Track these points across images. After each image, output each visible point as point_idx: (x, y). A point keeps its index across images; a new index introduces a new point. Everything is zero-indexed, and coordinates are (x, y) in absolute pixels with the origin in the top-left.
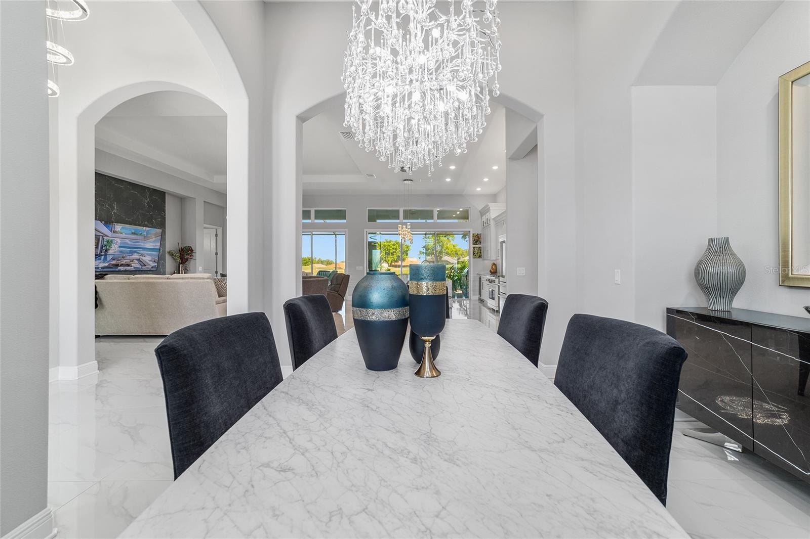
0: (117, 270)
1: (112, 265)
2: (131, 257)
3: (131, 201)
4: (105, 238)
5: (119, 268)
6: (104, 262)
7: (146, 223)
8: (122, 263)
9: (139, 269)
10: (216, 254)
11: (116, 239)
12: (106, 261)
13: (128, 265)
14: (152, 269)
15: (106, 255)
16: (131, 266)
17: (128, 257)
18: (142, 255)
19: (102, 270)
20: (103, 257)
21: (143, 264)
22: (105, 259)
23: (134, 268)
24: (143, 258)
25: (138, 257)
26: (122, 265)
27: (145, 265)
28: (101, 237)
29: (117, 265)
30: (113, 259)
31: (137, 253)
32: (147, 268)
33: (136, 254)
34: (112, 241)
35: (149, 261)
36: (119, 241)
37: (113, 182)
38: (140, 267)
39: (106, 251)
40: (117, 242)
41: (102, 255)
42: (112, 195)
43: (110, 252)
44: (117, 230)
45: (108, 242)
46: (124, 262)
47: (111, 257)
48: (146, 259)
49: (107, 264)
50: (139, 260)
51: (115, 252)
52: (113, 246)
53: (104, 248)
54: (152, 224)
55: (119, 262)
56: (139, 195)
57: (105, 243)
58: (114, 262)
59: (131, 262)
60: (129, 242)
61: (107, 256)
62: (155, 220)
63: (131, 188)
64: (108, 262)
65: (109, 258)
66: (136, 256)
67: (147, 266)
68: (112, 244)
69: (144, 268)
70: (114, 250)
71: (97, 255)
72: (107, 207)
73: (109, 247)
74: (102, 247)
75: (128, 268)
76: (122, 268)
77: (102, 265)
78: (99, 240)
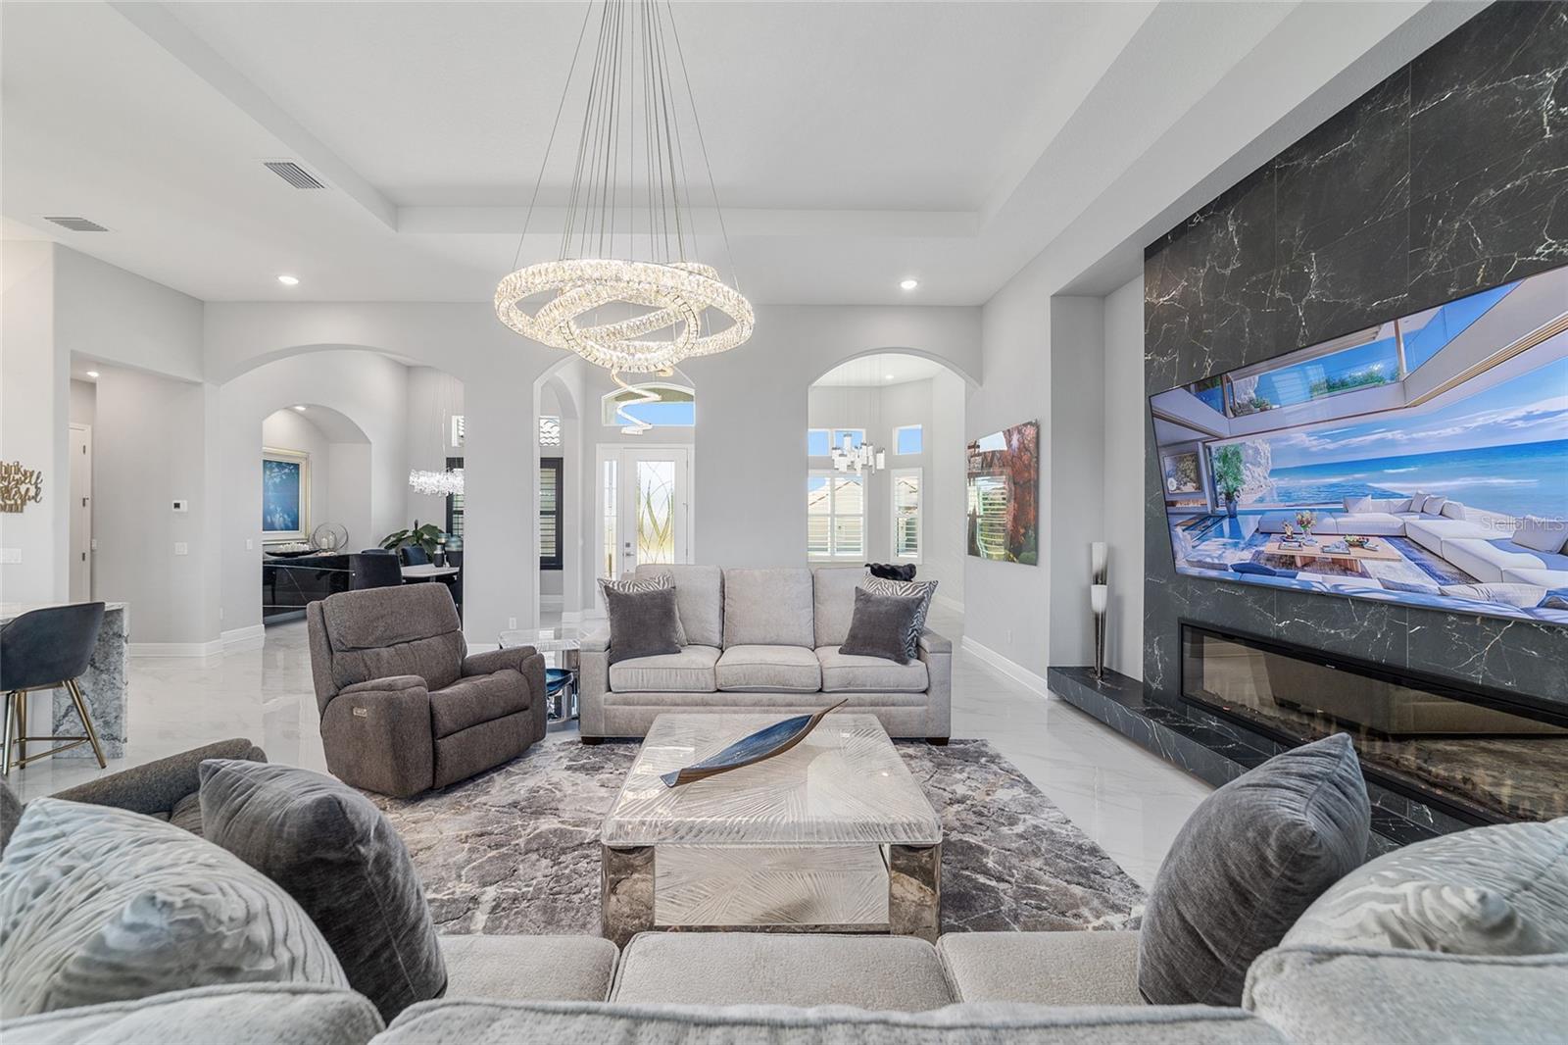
0: (1294, 584)
1: (1268, 560)
2: (1342, 520)
4: (1214, 446)
5: (1302, 576)
6: (1235, 545)
8: (1307, 551)
11: (1248, 440)
12: (1242, 543)
13: (1345, 567)
15: (1233, 516)
16: (1364, 575)
17: (1329, 521)
18: (1420, 506)
19: (1238, 576)
20: (1226, 523)
21: (1441, 568)
22: (1236, 532)
23: (1388, 586)
24: (1437, 526)
25: (1395, 521)
26: (1309, 563)
27: (1468, 578)
28: (1200, 444)
29: (1289, 562)
33: (1369, 501)
34: (1236, 453)
35: (1496, 543)
36: (1263, 445)
38: (1433, 585)
39: (1229, 497)
40: (1257, 451)
41: (1223, 517)
42: (1299, 232)
43: (1245, 501)
44: (1245, 399)
45: (1224, 458)
46: (1313, 548)
47: (1252, 524)
49: (1246, 556)
50: (1399, 538)
51: (1261, 500)
52: (1246, 474)
53: (1219, 488)
55: (1288, 549)
57: (1217, 465)
58: (1271, 547)
59: (1355, 552)
61: (1239, 517)
64: (1250, 545)
65: (1249, 527)
66: (1368, 514)
67: (1495, 587)
68: (1242, 467)
69: (1461, 596)
70: (1256, 489)
71: (1209, 517)
72: (1278, 294)
73: (1235, 479)
74: (1213, 483)
75: (1349, 584)
76: (1316, 580)
77: (1232, 557)
78: (1196, 458)
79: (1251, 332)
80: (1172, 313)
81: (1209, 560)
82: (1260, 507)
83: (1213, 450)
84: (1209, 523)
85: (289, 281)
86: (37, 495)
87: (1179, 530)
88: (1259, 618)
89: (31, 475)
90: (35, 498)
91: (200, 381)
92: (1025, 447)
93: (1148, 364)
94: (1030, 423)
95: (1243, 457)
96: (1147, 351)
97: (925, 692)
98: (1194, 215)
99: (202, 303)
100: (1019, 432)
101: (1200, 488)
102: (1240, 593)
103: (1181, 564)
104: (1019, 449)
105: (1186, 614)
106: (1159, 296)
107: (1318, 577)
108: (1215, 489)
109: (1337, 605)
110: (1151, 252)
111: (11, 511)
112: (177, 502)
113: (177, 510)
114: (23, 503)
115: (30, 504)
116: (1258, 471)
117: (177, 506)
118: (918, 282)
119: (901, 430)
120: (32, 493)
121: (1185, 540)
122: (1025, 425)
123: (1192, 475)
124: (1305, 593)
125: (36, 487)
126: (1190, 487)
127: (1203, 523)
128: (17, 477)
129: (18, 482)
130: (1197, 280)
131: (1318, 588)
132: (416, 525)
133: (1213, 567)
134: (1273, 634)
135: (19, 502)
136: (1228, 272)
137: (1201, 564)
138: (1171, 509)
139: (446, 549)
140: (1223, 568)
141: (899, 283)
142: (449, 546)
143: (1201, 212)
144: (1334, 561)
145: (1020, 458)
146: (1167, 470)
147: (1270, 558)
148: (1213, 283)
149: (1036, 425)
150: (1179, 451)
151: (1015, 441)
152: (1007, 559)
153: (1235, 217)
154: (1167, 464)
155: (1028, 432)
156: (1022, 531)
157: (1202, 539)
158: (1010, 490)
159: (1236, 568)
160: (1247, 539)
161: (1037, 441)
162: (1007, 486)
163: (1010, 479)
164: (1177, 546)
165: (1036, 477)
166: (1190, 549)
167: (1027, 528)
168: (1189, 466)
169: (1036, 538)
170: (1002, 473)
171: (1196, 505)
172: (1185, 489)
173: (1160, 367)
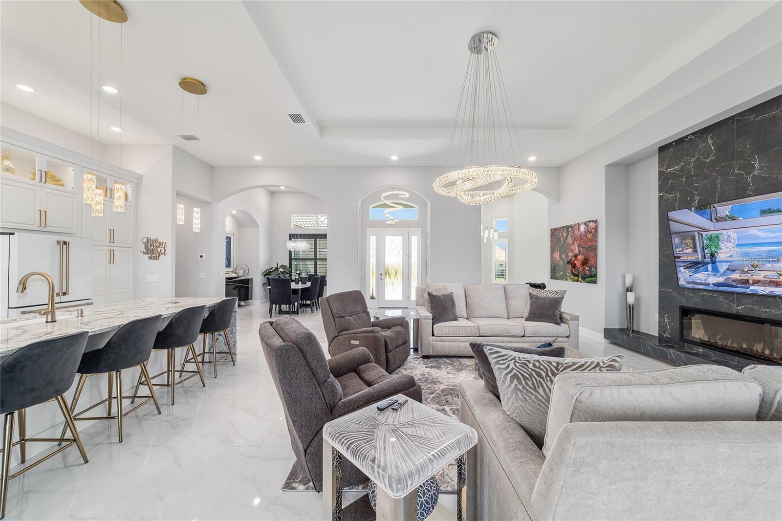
0: (748, 291)
1: (733, 281)
2: (776, 265)
4: (704, 234)
5: (752, 288)
6: (715, 275)
8: (755, 278)
11: (724, 232)
12: (719, 274)
15: (714, 262)
17: (769, 265)
19: (715, 288)
20: (710, 267)
22: (715, 269)
26: (756, 282)
28: (696, 233)
29: (746, 282)
34: (717, 237)
36: (733, 234)
39: (712, 255)
40: (729, 236)
42: (748, 146)
43: (721, 256)
44: (723, 215)
45: (710, 239)
46: (760, 276)
47: (725, 266)
49: (721, 280)
51: (731, 256)
52: (722, 246)
53: (706, 251)
55: (745, 277)
57: (705, 242)
58: (736, 276)
60: (758, 233)
61: (717, 263)
64: (723, 275)
65: (723, 268)
68: (720, 243)
70: (726, 252)
71: (699, 263)
72: (736, 171)
73: (716, 247)
74: (703, 249)
76: (760, 290)
77: (713, 280)
78: (693, 238)
79: (721, 186)
80: (674, 176)
81: (699, 281)
82: (730, 259)
83: (704, 235)
84: (700, 266)
85: (258, 158)
86: (165, 252)
87: (682, 269)
88: (726, 305)
89: (162, 244)
90: (164, 254)
91: (211, 201)
92: (588, 231)
93: (661, 198)
94: (593, 221)
95: (721, 239)
96: (660, 191)
97: (568, 337)
98: (689, 135)
99: (213, 167)
100: (585, 224)
101: (695, 250)
102: (716, 295)
103: (682, 282)
104: (585, 232)
105: (684, 304)
106: (667, 168)
107: (762, 288)
108: (704, 252)
109: (770, 300)
110: (662, 149)
111: (154, 259)
112: (201, 255)
113: (201, 258)
114: (159, 256)
115: (162, 256)
116: (729, 245)
117: (201, 257)
118: (537, 157)
119: (496, 221)
120: (163, 251)
121: (685, 272)
122: (590, 222)
123: (691, 246)
124: (754, 295)
125: (164, 249)
126: (689, 251)
127: (695, 265)
128: (156, 245)
129: (157, 247)
130: (690, 163)
131: (761, 292)
132: (277, 265)
133: (701, 284)
134: (734, 312)
135: (157, 255)
136: (708, 160)
137: (693, 283)
138: (676, 260)
139: (300, 276)
140: (708, 284)
141: (528, 158)
142: (302, 275)
143: (693, 134)
144: (771, 282)
145: (586, 236)
146: (676, 243)
147: (735, 280)
148: (699, 165)
149: (595, 222)
150: (683, 235)
151: (582, 228)
152: (577, 281)
153: (712, 138)
154: (676, 240)
155: (591, 224)
156: (587, 268)
157: (695, 272)
158: (579, 250)
159: (715, 285)
160: (722, 272)
161: (596, 229)
162: (577, 248)
163: (579, 245)
164: (680, 275)
165: (596, 245)
166: (688, 276)
167: (590, 268)
168: (689, 241)
169: (596, 272)
170: (574, 242)
171: (692, 258)
172: (686, 251)
173: (668, 199)
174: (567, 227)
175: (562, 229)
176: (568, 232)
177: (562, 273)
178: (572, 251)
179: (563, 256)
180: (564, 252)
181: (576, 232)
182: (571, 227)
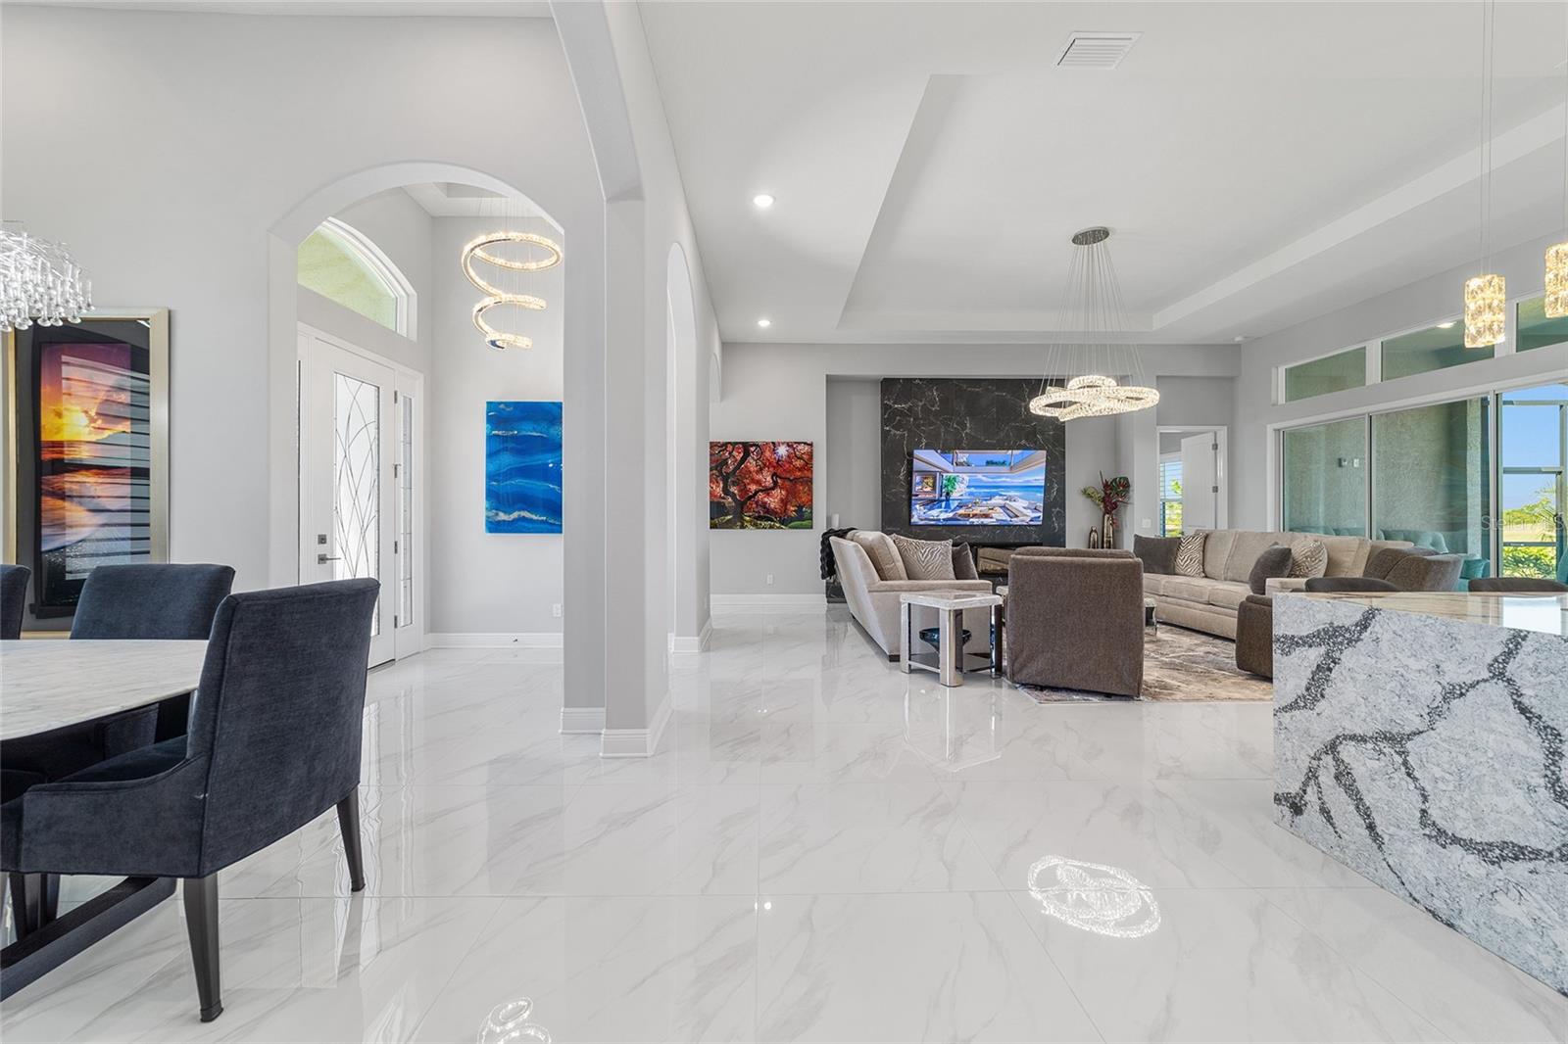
0: (968, 523)
2: (988, 502)
3: (994, 410)
4: (945, 475)
5: (971, 520)
6: (946, 512)
7: (1023, 442)
8: (975, 512)
9: (1005, 523)
10: (1216, 489)
11: (960, 475)
12: (950, 510)
13: (986, 516)
14: (1032, 523)
15: (947, 500)
16: (991, 518)
17: (984, 502)
18: (1009, 498)
19: (944, 522)
20: (943, 504)
21: (1012, 514)
22: (948, 506)
23: (997, 520)
24: (1012, 504)
25: (1003, 502)
26: (975, 516)
27: (1017, 516)
28: (938, 473)
29: (967, 516)
30: (960, 506)
31: (1001, 495)
32: (1023, 521)
33: (997, 497)
34: (954, 479)
35: (1024, 508)
36: (966, 477)
37: (965, 387)
38: (1009, 519)
39: (948, 494)
40: (963, 479)
41: (943, 501)
42: (963, 408)
43: (955, 495)
44: (962, 461)
45: (949, 480)
46: (977, 510)
47: (956, 503)
48: (1019, 505)
49: (951, 515)
50: (1003, 507)
51: (961, 495)
52: (957, 486)
53: (943, 490)
54: (1035, 443)
55: (968, 511)
56: (1009, 396)
57: (944, 482)
58: (962, 511)
59: (990, 511)
60: (984, 478)
61: (950, 501)
62: (1042, 435)
63: (994, 388)
64: (952, 511)
65: (953, 505)
66: (997, 500)
67: (1021, 518)
68: (955, 483)
69: (1016, 521)
70: (959, 492)
71: (935, 501)
72: (955, 426)
73: (952, 487)
74: (941, 488)
75: (986, 521)
76: (976, 521)
77: (944, 516)
78: (935, 478)
79: (944, 435)
80: (901, 413)
81: (932, 517)
82: (960, 497)
84: (935, 503)
87: (918, 506)
92: (795, 456)
94: (805, 443)
95: (956, 480)
96: (884, 425)
98: (917, 379)
100: (789, 446)
101: (934, 489)
102: (939, 529)
103: (915, 519)
104: (788, 456)
106: (895, 403)
108: (941, 491)
109: (976, 528)
116: (961, 485)
121: (920, 510)
122: (799, 443)
123: (930, 484)
124: (972, 525)
126: (929, 489)
127: (931, 503)
130: (918, 406)
133: (933, 520)
136: (933, 409)
137: (926, 519)
138: (913, 498)
140: (939, 520)
143: (920, 380)
144: (983, 515)
145: (790, 463)
146: (917, 481)
147: (960, 515)
148: (925, 409)
149: (811, 445)
150: (925, 474)
151: (782, 451)
152: (771, 527)
153: (936, 390)
154: (917, 478)
155: (801, 447)
156: (793, 509)
157: (929, 510)
158: (775, 483)
159: (944, 520)
160: (952, 508)
161: (811, 455)
162: (769, 479)
163: (774, 475)
164: (914, 513)
165: (810, 475)
166: (922, 513)
167: (800, 507)
168: (930, 481)
169: (811, 512)
170: (761, 469)
171: (930, 496)
172: (925, 490)
173: (895, 435)
174: (746, 446)
175: (730, 448)
176: (747, 454)
177: (729, 517)
178: (758, 482)
179: (734, 489)
180: (734, 483)
181: (768, 454)
182: (754, 445)
